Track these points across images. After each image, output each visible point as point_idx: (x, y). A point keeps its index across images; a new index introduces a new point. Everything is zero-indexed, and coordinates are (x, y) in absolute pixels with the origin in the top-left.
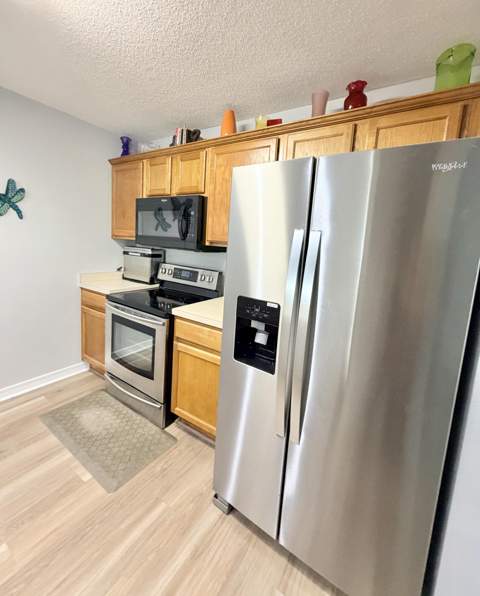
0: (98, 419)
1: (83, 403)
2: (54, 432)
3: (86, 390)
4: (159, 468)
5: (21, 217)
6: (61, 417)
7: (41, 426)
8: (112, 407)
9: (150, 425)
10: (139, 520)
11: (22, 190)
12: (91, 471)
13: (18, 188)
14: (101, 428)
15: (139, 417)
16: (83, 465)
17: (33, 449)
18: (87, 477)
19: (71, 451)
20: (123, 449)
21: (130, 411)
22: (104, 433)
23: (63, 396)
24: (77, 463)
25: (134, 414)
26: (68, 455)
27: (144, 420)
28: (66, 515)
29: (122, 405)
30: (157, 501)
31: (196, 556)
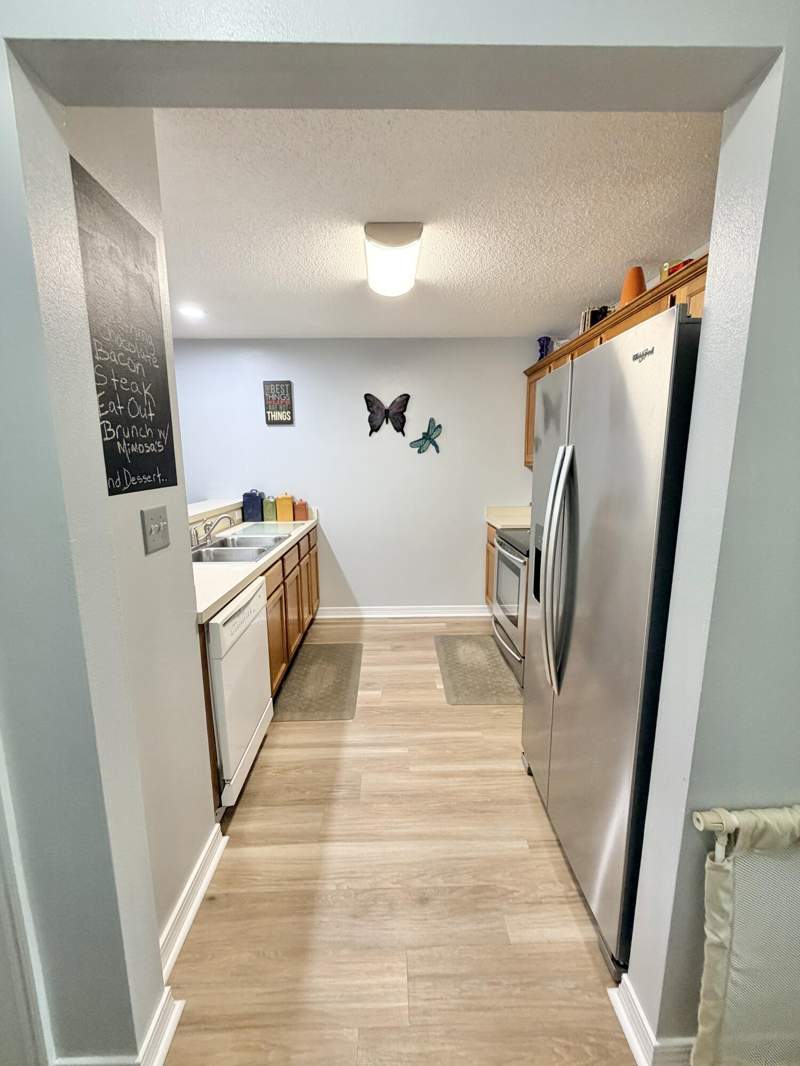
0: (473, 655)
1: (468, 639)
2: (438, 650)
3: (478, 631)
4: (496, 711)
5: (438, 451)
6: (447, 642)
7: (432, 643)
8: (490, 650)
9: (513, 678)
10: (452, 729)
11: (440, 426)
12: (445, 685)
13: (437, 424)
14: (469, 661)
15: (507, 667)
16: (443, 680)
17: (419, 653)
18: (440, 686)
19: (440, 666)
20: (476, 682)
21: (502, 660)
22: (469, 665)
23: (459, 629)
24: (440, 675)
25: (504, 664)
26: (437, 667)
27: (509, 672)
28: (417, 698)
29: (498, 653)
30: (478, 729)
31: (480, 774)
